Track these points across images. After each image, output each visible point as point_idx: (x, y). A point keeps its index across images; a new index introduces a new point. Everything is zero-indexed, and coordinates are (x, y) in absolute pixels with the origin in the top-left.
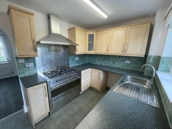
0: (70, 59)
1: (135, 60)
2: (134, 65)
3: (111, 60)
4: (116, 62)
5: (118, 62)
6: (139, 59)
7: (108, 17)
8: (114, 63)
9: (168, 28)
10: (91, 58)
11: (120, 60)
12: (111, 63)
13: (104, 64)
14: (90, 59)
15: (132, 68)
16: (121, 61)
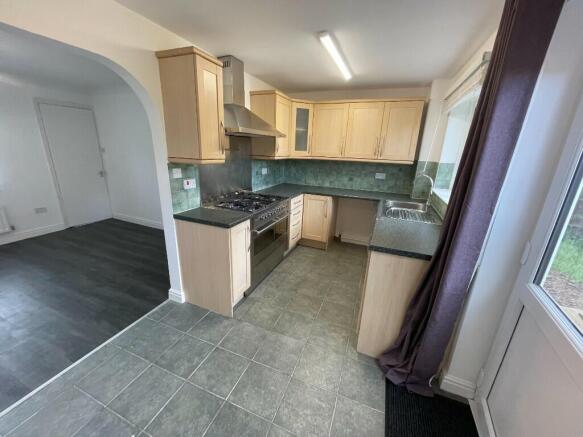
0: (253, 174)
1: (395, 171)
2: (391, 183)
3: (344, 172)
4: (355, 179)
5: (360, 176)
6: (400, 170)
7: (352, 79)
8: (351, 179)
9: (449, 115)
10: (293, 170)
11: (364, 172)
12: (345, 180)
13: (327, 185)
14: (290, 173)
15: (389, 188)
16: (366, 175)
